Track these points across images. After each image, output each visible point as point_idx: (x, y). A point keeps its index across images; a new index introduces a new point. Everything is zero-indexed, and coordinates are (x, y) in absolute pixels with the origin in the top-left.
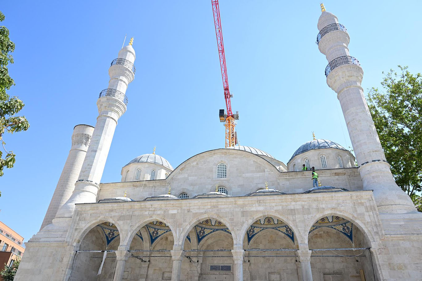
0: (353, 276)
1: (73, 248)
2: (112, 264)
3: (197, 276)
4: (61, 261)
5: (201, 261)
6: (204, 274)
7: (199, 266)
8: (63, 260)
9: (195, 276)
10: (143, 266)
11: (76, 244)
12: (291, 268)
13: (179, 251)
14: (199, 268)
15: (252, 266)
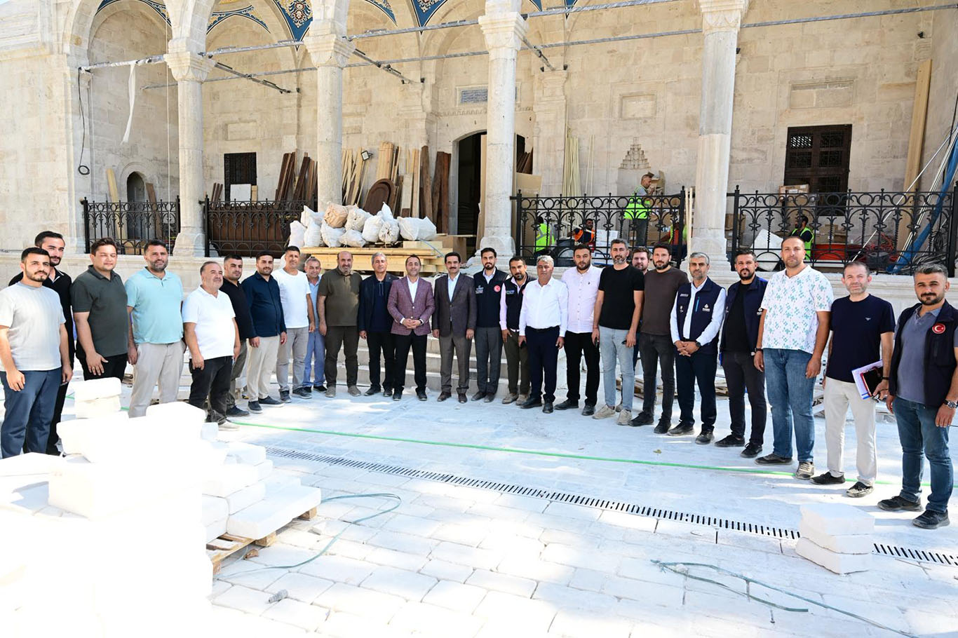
0: (889, 85)
1: (66, 59)
2: (212, 104)
3: (422, 119)
4: (49, 96)
5: (430, 80)
6: (445, 115)
7: (428, 92)
8: (51, 92)
9: (417, 120)
10: (286, 103)
11: (71, 47)
12: (690, 77)
13: (327, 37)
14: (427, 97)
15: (575, 81)
